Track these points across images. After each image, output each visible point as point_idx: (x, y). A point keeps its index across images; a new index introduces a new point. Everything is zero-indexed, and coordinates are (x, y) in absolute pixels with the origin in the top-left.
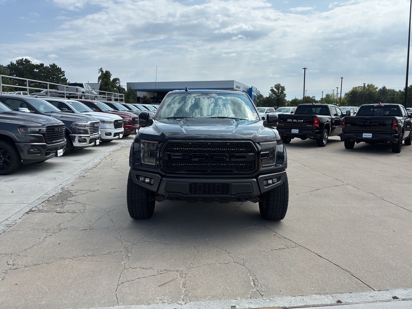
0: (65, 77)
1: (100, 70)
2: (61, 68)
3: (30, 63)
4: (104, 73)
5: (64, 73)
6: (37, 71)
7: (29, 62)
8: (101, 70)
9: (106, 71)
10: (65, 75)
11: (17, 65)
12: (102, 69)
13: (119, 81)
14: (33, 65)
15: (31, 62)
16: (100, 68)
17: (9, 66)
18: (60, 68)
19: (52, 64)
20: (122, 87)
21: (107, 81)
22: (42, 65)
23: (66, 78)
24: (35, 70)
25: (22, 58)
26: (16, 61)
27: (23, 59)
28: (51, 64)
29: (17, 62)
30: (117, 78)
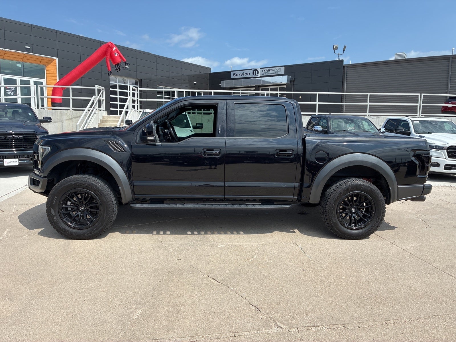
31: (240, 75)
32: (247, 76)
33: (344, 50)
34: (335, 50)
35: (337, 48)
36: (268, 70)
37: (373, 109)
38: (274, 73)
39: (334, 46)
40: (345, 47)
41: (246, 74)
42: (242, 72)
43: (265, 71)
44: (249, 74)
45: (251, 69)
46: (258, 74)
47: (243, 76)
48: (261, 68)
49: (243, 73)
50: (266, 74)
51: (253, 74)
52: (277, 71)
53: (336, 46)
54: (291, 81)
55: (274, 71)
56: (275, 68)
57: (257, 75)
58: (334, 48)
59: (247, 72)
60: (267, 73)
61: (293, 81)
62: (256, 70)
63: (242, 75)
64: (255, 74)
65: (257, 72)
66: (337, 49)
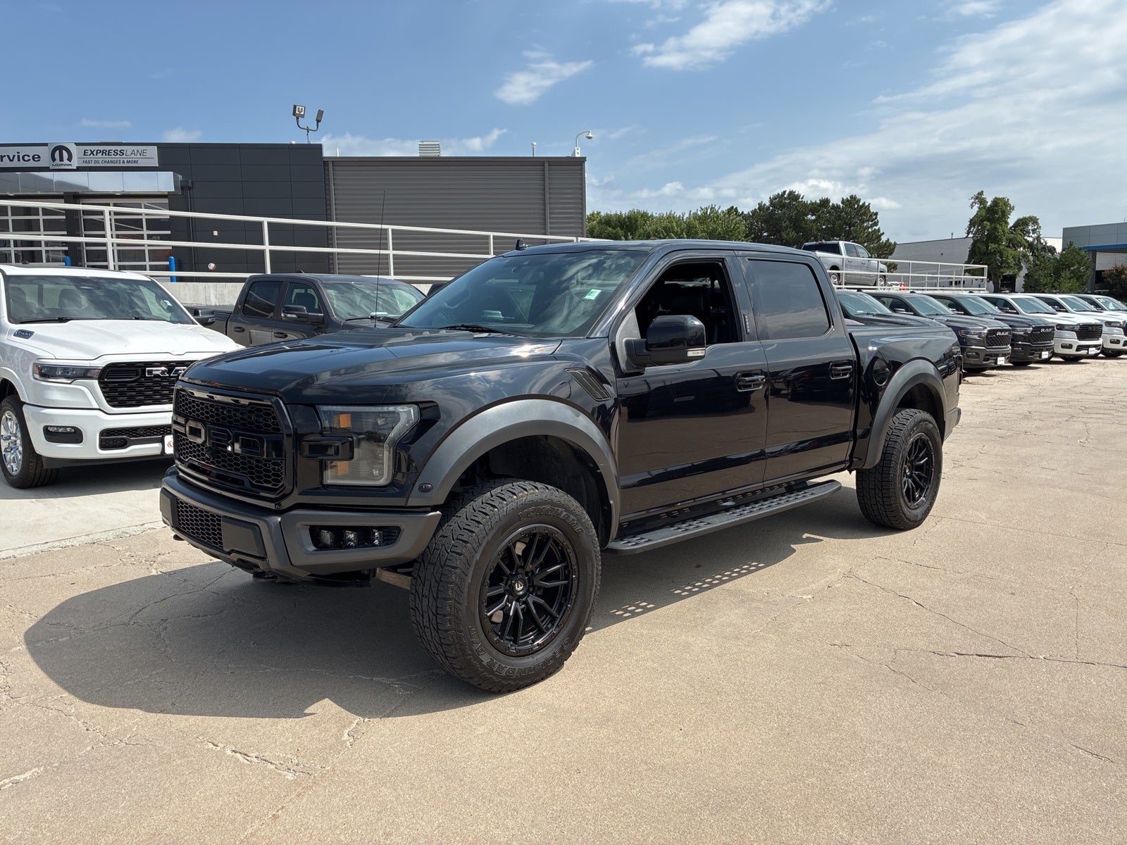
0: (877, 228)
1: (977, 198)
2: (869, 204)
3: (800, 200)
4: (989, 204)
5: (876, 218)
6: (814, 218)
7: (797, 197)
8: (979, 198)
9: (996, 198)
10: (879, 224)
11: (771, 208)
12: (981, 193)
13: (1037, 224)
14: (805, 205)
15: (802, 198)
16: (976, 193)
17: (754, 212)
18: (867, 204)
19: (846, 196)
20: (1046, 243)
21: (995, 228)
22: (825, 202)
23: (879, 230)
24: (809, 216)
25: (782, 191)
26: (770, 198)
27: (785, 192)
28: (845, 198)
29: (771, 200)
30: (1030, 217)
31: (6, 159)
32: (32, 164)
33: (318, 121)
34: (297, 118)
35: (303, 113)
36: (103, 152)
37: (404, 266)
38: (124, 162)
39: (295, 107)
40: (320, 113)
41: (26, 158)
42: (12, 151)
43: (92, 153)
44: (36, 158)
45: (46, 145)
46: (70, 159)
47: (15, 164)
48: (77, 144)
49: (16, 155)
50: (96, 162)
51: (54, 159)
52: (133, 156)
53: (301, 108)
54: (182, 188)
55: (124, 156)
56: (130, 148)
57: (68, 162)
58: (297, 112)
59: (31, 151)
60: (101, 160)
61: (190, 188)
62: (61, 148)
63: (11, 161)
64: (61, 159)
65: (65, 154)
66: (303, 116)
